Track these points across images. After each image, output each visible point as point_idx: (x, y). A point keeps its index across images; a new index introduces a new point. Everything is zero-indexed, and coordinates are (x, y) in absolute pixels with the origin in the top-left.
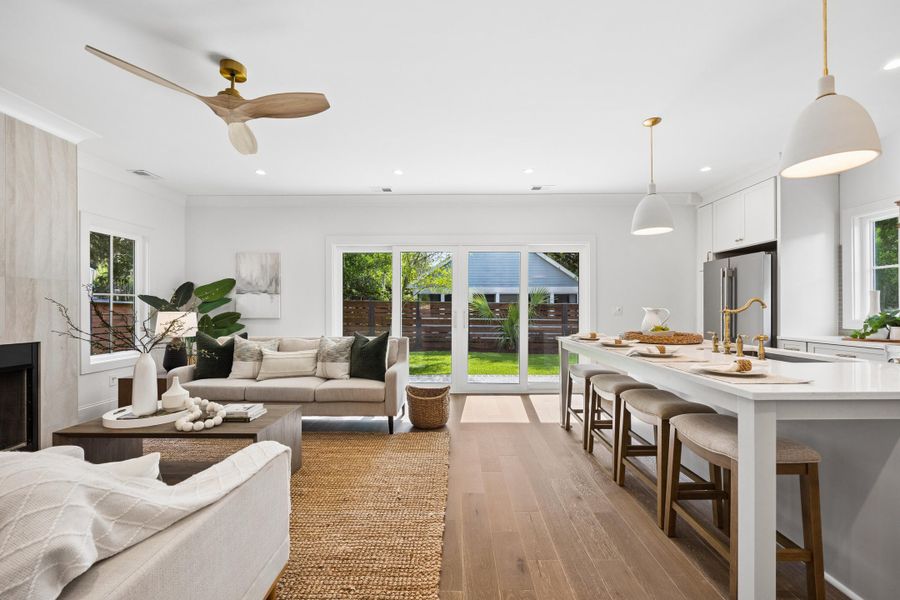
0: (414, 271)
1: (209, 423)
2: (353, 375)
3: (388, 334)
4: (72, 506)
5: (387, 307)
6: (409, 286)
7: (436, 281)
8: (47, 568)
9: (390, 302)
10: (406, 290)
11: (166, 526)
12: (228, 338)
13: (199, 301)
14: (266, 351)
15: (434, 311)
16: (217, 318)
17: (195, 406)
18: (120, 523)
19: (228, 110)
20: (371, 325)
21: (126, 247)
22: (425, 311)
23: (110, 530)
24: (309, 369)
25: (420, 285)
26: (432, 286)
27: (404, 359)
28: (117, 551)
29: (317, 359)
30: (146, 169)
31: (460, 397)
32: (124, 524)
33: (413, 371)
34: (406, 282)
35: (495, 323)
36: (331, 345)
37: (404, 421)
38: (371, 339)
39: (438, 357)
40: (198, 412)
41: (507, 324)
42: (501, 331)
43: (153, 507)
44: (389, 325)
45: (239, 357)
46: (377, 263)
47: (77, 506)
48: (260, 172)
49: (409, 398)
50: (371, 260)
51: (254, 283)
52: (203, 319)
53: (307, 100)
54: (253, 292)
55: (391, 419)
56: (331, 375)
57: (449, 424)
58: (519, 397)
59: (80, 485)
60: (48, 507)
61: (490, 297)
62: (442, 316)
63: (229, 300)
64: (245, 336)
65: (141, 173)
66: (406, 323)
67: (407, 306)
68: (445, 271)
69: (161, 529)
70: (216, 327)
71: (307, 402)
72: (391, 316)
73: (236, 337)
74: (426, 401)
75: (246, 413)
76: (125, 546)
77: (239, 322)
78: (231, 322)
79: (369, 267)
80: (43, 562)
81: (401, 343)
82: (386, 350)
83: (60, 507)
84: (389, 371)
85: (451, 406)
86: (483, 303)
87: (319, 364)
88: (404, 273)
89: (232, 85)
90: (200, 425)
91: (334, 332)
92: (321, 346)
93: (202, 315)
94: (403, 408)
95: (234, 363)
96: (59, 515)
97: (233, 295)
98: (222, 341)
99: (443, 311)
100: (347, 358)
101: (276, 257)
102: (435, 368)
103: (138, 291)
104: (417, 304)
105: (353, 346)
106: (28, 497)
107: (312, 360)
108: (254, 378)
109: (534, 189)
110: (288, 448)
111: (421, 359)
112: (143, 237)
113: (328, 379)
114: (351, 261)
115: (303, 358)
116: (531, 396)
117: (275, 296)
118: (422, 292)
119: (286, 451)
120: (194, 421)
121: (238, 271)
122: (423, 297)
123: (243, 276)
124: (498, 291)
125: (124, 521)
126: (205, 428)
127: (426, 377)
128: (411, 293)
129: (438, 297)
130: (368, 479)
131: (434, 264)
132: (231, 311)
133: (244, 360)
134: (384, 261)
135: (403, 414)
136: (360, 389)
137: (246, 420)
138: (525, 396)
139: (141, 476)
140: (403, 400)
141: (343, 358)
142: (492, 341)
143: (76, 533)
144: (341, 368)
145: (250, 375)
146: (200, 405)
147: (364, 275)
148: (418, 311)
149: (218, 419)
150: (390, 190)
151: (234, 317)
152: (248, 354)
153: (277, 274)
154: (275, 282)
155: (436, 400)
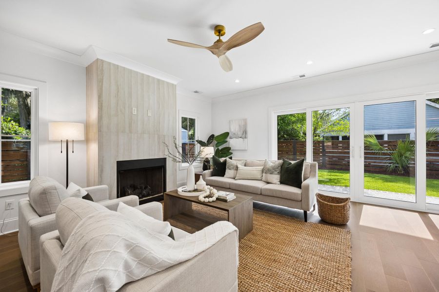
0: (320, 123)
1: (211, 199)
2: (282, 182)
3: (303, 160)
4: (115, 251)
5: (304, 144)
6: (317, 132)
7: (335, 128)
8: (98, 286)
9: (305, 141)
10: (315, 134)
11: (162, 269)
12: (225, 158)
13: (216, 142)
14: (239, 166)
15: (334, 146)
16: (222, 149)
17: (208, 190)
18: (140, 263)
19: (217, 50)
20: (295, 154)
21: (192, 121)
22: (328, 146)
23: (134, 267)
24: (259, 177)
25: (325, 131)
26: (333, 131)
27: (314, 176)
28: (137, 279)
29: (263, 171)
31: (358, 204)
32: (141, 264)
33: (320, 182)
34: (315, 130)
35: (384, 154)
36: (270, 164)
37: (315, 215)
38: (293, 162)
39: (337, 174)
40: (208, 193)
41: (396, 156)
42: (390, 160)
43: (155, 258)
44: (305, 154)
45: (228, 168)
46: (298, 120)
47: (118, 252)
48: (237, 81)
49: (318, 201)
50: (293, 119)
51: (236, 134)
52: (217, 150)
53: (252, 29)
54: (236, 138)
55: (305, 213)
56: (270, 181)
57: (349, 223)
58: (417, 214)
59: (123, 239)
60: (105, 250)
61: (380, 137)
62: (340, 149)
63: (227, 142)
64: (231, 158)
65: (196, 92)
66: (316, 153)
67: (316, 144)
68: (342, 122)
69: (159, 271)
70: (222, 153)
71: (257, 194)
72: (306, 149)
73: (227, 159)
74: (331, 205)
75: (226, 198)
76: (141, 277)
77: (230, 151)
78: (227, 152)
79: (293, 123)
80: (95, 283)
81: (312, 166)
82: (302, 170)
83: (110, 251)
84: (304, 183)
85: (351, 212)
86: (374, 141)
87: (264, 174)
88: (314, 124)
89: (220, 38)
90: (207, 200)
91: (273, 158)
92: (265, 165)
93: (216, 148)
94: (314, 206)
95: (227, 170)
96: (108, 256)
97: (228, 139)
98: (222, 160)
99: (341, 146)
100: (278, 173)
101: (245, 121)
102: (336, 181)
103: (196, 138)
104: (323, 142)
105: (282, 166)
106: (100, 242)
107: (260, 172)
108: (234, 178)
109: (433, 46)
110: (237, 229)
111: (326, 175)
112: (198, 118)
113: (268, 183)
114: (283, 121)
115: (256, 171)
116: (430, 215)
117: (245, 139)
118: (326, 135)
119: (235, 231)
120: (205, 198)
121: (230, 129)
122: (327, 138)
123: (232, 130)
124: (386, 133)
125: (141, 263)
126: (209, 202)
127: (330, 186)
128: (319, 136)
129: (338, 138)
130: (290, 250)
131: (334, 118)
132: (228, 146)
133: (230, 169)
134: (302, 119)
135: (314, 210)
136: (286, 191)
137: (225, 201)
138: (423, 214)
139: (160, 233)
140: (313, 201)
141: (276, 173)
142: (382, 167)
143: (113, 269)
144: (276, 178)
145: (232, 176)
146: (210, 189)
147: (290, 127)
148: (323, 146)
149: (214, 199)
150: (304, 76)
151: (228, 149)
152: (232, 167)
153: (246, 129)
154: (245, 132)
155: (339, 206)
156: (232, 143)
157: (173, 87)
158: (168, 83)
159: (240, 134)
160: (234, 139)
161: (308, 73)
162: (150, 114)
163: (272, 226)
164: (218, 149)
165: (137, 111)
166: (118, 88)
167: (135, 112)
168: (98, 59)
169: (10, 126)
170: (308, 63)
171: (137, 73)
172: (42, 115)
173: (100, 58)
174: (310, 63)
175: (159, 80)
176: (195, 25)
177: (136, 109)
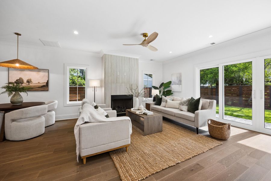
2: (189, 111)
13: (164, 87)
14: (168, 100)
23: (91, 119)
24: (178, 107)
30: (152, 59)
47: (87, 114)
48: (171, 52)
51: (175, 82)
53: (153, 35)
54: (175, 84)
55: (197, 128)
63: (170, 87)
65: (151, 60)
70: (167, 93)
71: (173, 116)
73: (162, 96)
74: (213, 126)
78: (169, 93)
81: (211, 103)
82: (199, 104)
84: (196, 111)
87: (180, 106)
89: (145, 38)
92: (181, 100)
97: (171, 85)
100: (187, 105)
101: (180, 74)
103: (153, 85)
107: (179, 104)
112: (154, 73)
113: (182, 111)
115: (177, 103)
117: (180, 85)
123: (173, 80)
126: (139, 114)
132: (170, 89)
133: (163, 102)
141: (185, 105)
144: (185, 108)
145: (164, 106)
150: (214, 43)
151: (170, 91)
152: (164, 100)
153: (180, 79)
154: (180, 81)
155: (218, 127)
156: (173, 87)
157: (137, 59)
158: (134, 59)
159: (177, 82)
160: (174, 85)
161: (216, 41)
162: (125, 74)
163: (175, 132)
164: (164, 91)
165: (120, 73)
166: (111, 64)
167: (118, 74)
168: (104, 54)
169: (82, 81)
170: (209, 37)
171: (119, 57)
172: (88, 77)
173: (105, 53)
174: (211, 36)
175: (129, 58)
176: (134, 35)
177: (119, 72)
